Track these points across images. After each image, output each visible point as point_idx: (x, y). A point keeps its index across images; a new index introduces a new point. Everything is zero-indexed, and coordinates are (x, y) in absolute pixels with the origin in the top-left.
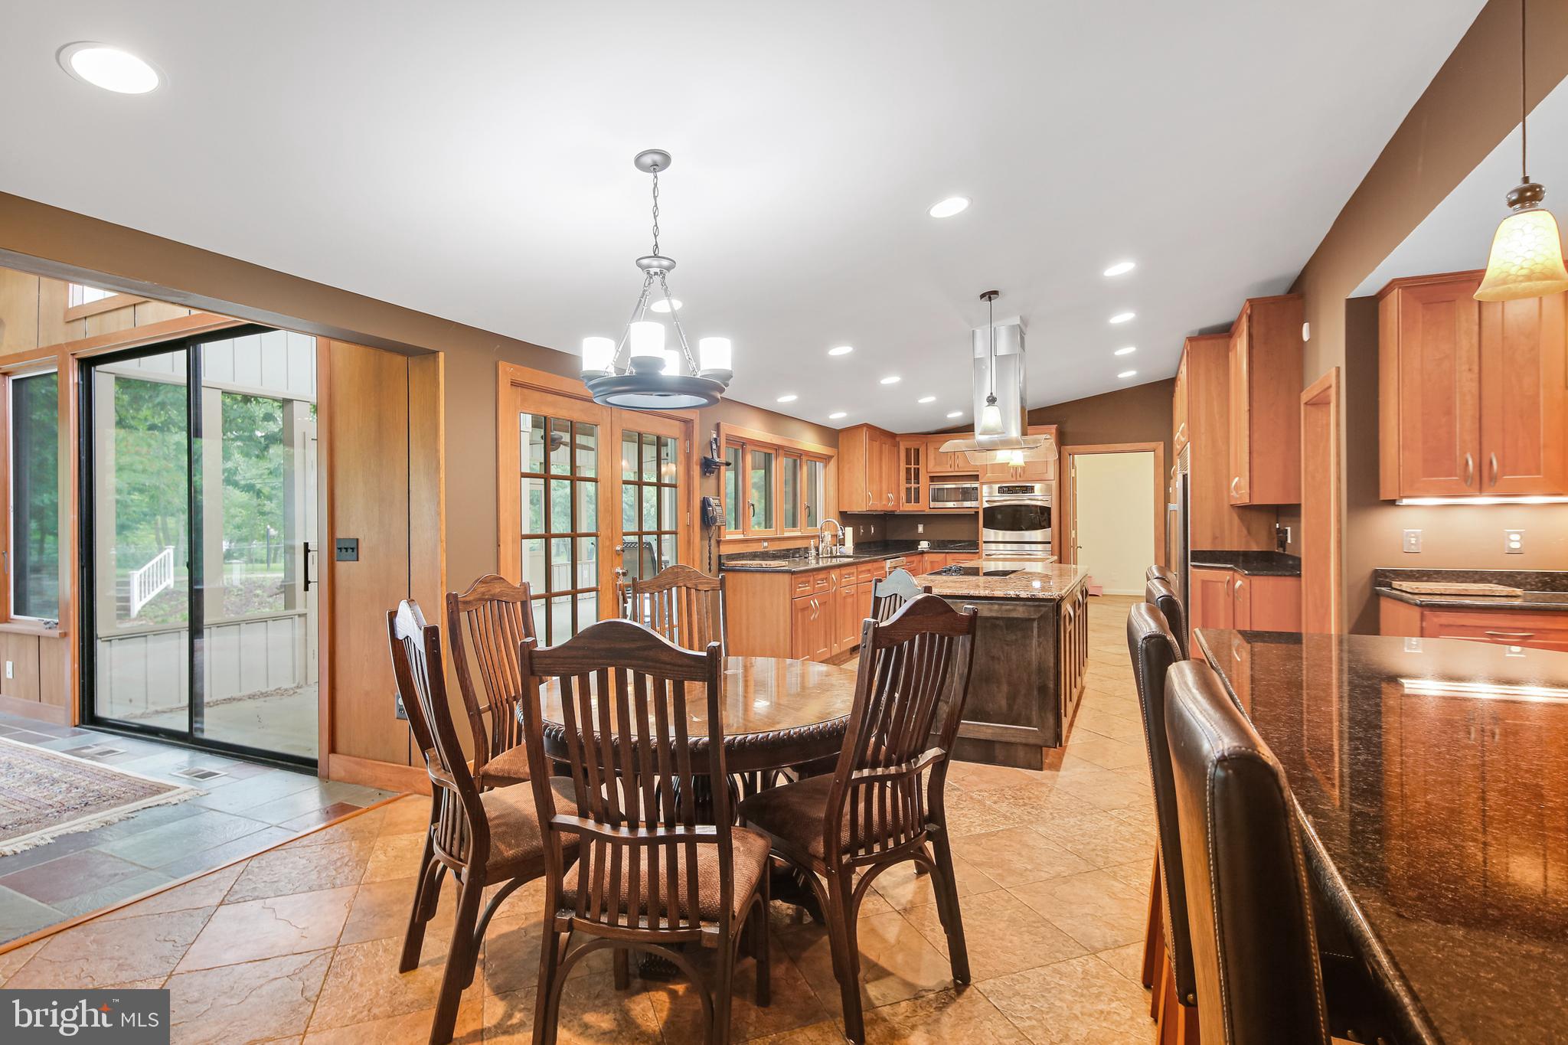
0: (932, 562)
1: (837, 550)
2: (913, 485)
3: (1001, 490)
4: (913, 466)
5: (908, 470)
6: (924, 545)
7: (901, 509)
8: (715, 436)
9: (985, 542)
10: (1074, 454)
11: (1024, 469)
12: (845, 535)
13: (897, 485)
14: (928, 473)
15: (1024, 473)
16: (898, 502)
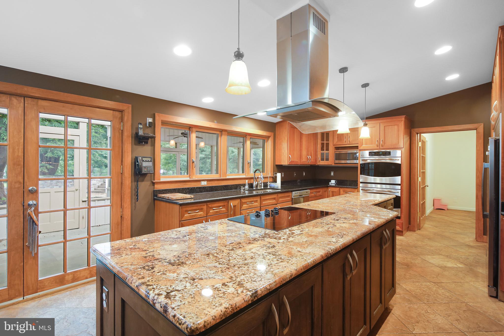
0: (332, 192)
2: (325, 152)
3: (371, 154)
4: (325, 142)
5: (323, 144)
6: (333, 182)
7: (318, 164)
8: (150, 121)
9: (361, 182)
10: (421, 133)
11: (384, 142)
12: (276, 177)
13: (316, 152)
14: (334, 145)
15: (384, 144)
16: (316, 160)
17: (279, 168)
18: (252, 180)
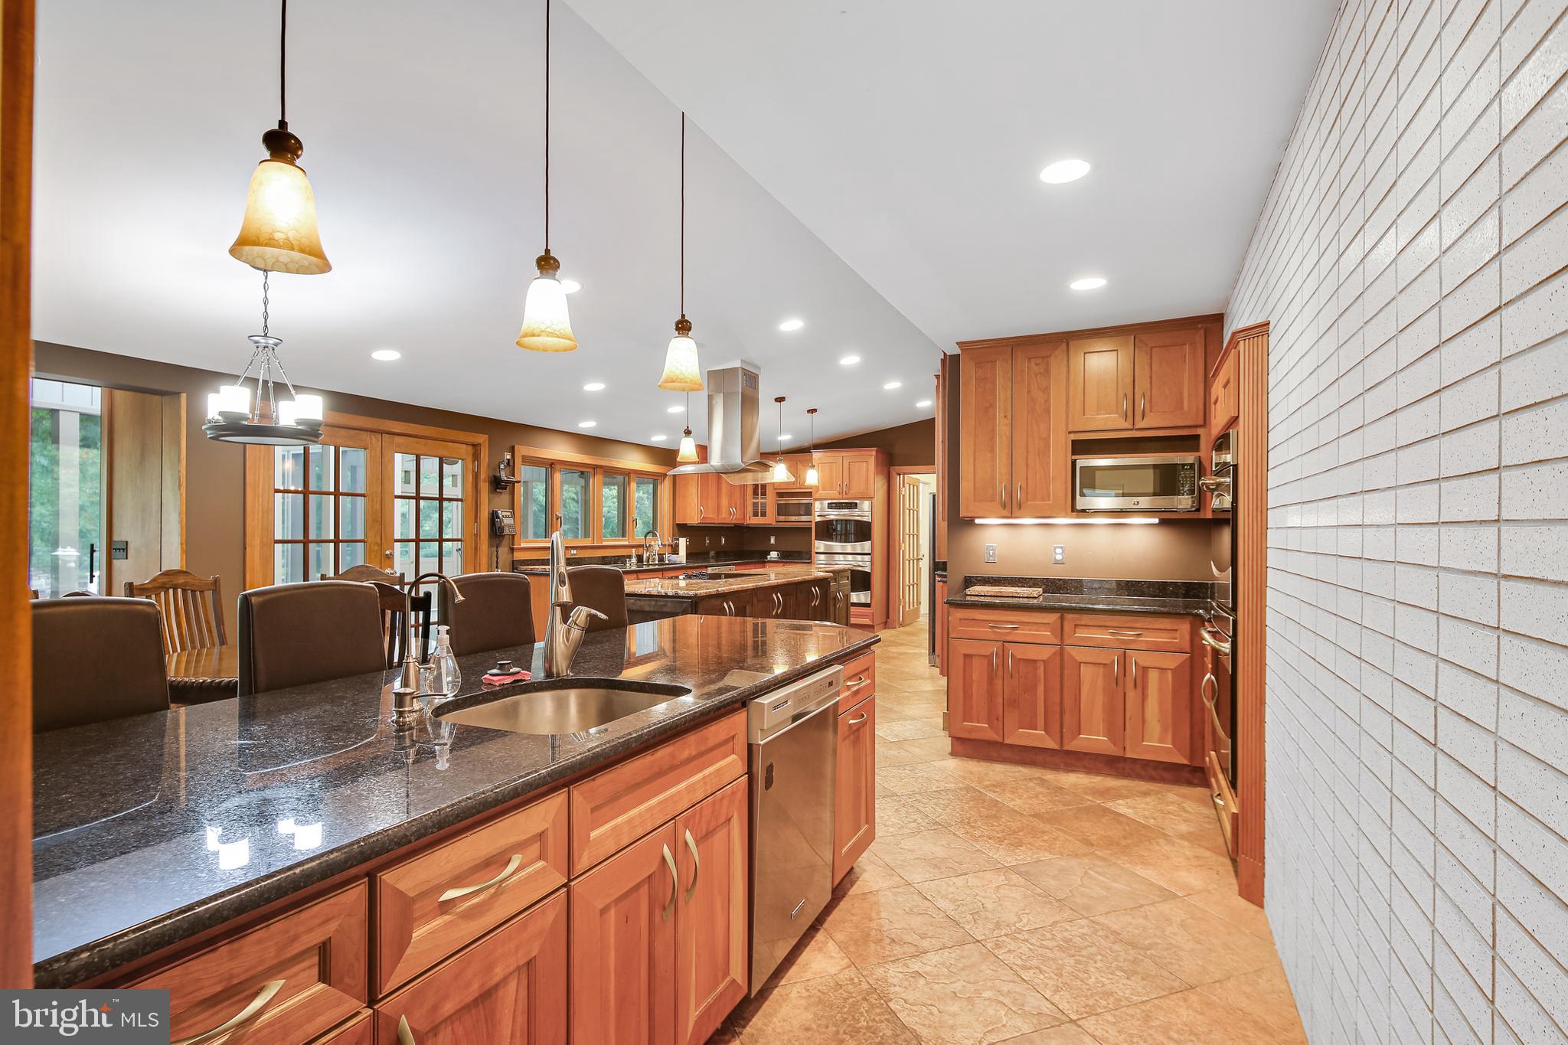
1: (669, 558)
2: (760, 500)
3: (832, 506)
6: (774, 555)
7: (748, 522)
8: (509, 457)
9: (817, 553)
10: (904, 474)
11: (849, 487)
12: (677, 545)
13: (744, 501)
14: (775, 489)
15: (849, 490)
16: (744, 514)
17: (682, 529)
18: (641, 550)
